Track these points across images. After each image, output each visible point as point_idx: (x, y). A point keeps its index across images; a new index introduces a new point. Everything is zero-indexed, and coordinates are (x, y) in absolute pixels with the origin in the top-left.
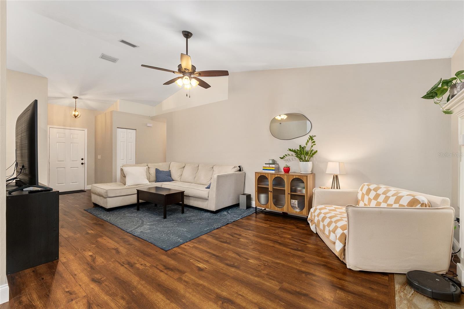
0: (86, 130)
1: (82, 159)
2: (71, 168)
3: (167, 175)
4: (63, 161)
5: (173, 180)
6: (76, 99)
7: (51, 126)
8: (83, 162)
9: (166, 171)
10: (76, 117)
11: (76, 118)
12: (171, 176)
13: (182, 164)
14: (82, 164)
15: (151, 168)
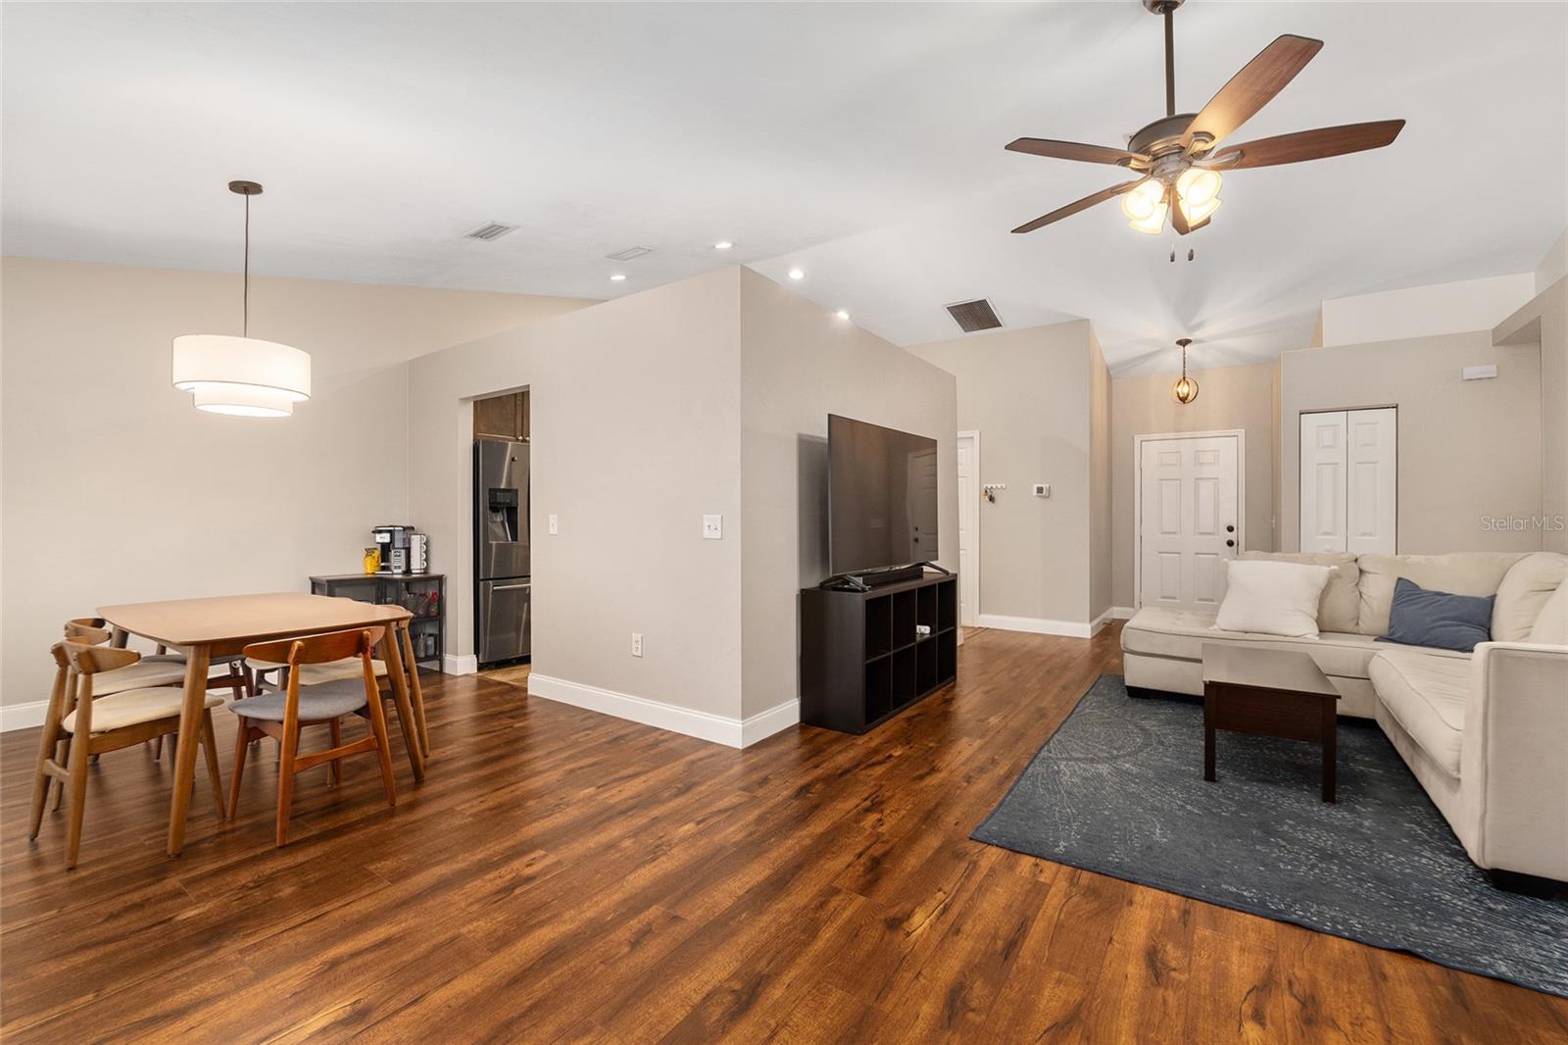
0: (1241, 432)
1: (1230, 529)
2: (1197, 554)
3: (1454, 619)
6: (1184, 346)
7: (1146, 437)
8: (1232, 536)
10: (1183, 400)
14: (1230, 543)
15: (1370, 576)
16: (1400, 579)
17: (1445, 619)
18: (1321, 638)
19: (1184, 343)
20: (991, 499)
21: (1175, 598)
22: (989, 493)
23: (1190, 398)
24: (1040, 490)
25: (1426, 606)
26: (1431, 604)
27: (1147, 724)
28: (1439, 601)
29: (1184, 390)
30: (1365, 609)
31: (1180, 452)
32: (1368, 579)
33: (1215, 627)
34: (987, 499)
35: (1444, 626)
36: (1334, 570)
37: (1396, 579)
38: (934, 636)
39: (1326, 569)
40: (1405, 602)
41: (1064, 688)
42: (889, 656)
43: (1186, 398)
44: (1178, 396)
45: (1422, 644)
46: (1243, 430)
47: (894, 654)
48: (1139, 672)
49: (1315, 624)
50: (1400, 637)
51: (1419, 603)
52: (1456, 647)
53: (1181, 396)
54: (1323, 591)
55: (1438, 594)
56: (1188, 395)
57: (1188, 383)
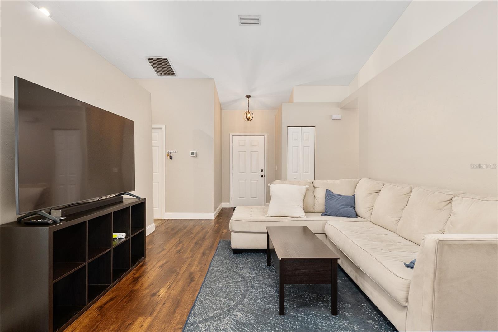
0: (266, 135)
3: (345, 205)
4: (244, 172)
5: (357, 215)
6: (248, 98)
8: (262, 173)
9: (346, 196)
10: (248, 119)
11: (248, 121)
12: (354, 207)
13: (378, 184)
14: (262, 176)
15: (318, 189)
16: (327, 190)
17: (343, 205)
18: (307, 217)
19: (248, 97)
20: (171, 157)
21: (244, 198)
22: (170, 155)
23: (250, 119)
24: (193, 154)
25: (337, 200)
26: (338, 199)
27: (244, 272)
28: (340, 198)
29: (248, 116)
30: (316, 203)
31: (246, 141)
32: (317, 190)
33: (267, 215)
34: (169, 157)
35: (343, 208)
36: (307, 187)
37: (326, 190)
38: (128, 238)
39: (305, 187)
40: (330, 199)
41: (204, 254)
42: (85, 266)
43: (249, 119)
44: (246, 118)
45: (337, 216)
46: (266, 134)
47: (89, 264)
48: (238, 242)
49: (303, 210)
50: (330, 213)
51: (334, 199)
52: (347, 216)
53: (247, 118)
54: (304, 196)
55: (339, 195)
56: (250, 118)
57: (250, 113)
